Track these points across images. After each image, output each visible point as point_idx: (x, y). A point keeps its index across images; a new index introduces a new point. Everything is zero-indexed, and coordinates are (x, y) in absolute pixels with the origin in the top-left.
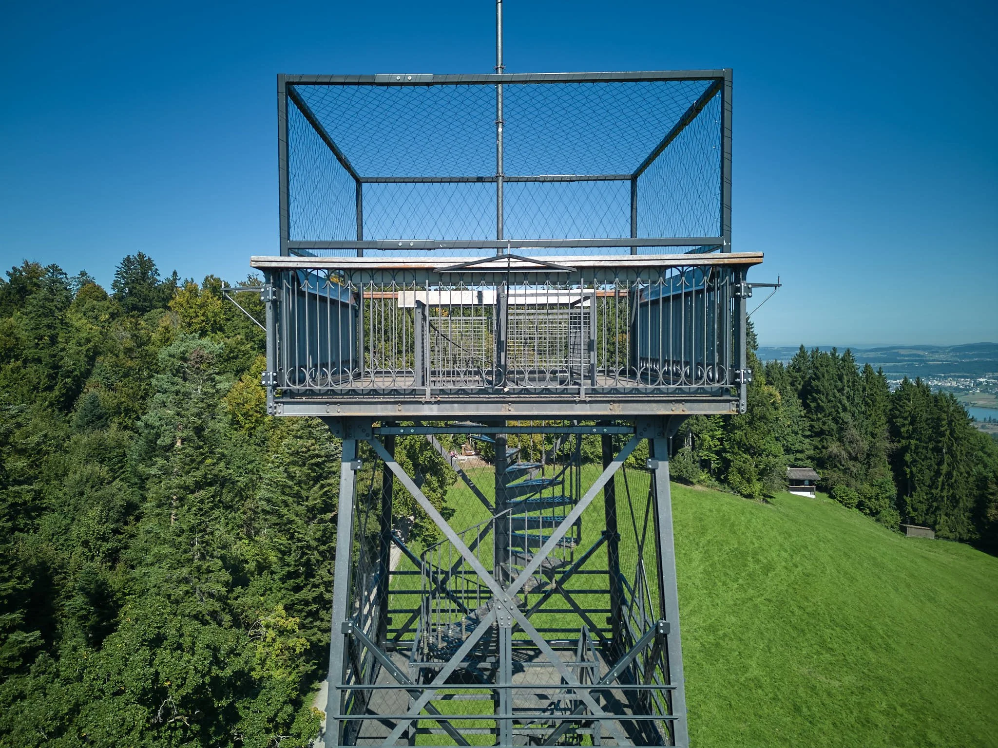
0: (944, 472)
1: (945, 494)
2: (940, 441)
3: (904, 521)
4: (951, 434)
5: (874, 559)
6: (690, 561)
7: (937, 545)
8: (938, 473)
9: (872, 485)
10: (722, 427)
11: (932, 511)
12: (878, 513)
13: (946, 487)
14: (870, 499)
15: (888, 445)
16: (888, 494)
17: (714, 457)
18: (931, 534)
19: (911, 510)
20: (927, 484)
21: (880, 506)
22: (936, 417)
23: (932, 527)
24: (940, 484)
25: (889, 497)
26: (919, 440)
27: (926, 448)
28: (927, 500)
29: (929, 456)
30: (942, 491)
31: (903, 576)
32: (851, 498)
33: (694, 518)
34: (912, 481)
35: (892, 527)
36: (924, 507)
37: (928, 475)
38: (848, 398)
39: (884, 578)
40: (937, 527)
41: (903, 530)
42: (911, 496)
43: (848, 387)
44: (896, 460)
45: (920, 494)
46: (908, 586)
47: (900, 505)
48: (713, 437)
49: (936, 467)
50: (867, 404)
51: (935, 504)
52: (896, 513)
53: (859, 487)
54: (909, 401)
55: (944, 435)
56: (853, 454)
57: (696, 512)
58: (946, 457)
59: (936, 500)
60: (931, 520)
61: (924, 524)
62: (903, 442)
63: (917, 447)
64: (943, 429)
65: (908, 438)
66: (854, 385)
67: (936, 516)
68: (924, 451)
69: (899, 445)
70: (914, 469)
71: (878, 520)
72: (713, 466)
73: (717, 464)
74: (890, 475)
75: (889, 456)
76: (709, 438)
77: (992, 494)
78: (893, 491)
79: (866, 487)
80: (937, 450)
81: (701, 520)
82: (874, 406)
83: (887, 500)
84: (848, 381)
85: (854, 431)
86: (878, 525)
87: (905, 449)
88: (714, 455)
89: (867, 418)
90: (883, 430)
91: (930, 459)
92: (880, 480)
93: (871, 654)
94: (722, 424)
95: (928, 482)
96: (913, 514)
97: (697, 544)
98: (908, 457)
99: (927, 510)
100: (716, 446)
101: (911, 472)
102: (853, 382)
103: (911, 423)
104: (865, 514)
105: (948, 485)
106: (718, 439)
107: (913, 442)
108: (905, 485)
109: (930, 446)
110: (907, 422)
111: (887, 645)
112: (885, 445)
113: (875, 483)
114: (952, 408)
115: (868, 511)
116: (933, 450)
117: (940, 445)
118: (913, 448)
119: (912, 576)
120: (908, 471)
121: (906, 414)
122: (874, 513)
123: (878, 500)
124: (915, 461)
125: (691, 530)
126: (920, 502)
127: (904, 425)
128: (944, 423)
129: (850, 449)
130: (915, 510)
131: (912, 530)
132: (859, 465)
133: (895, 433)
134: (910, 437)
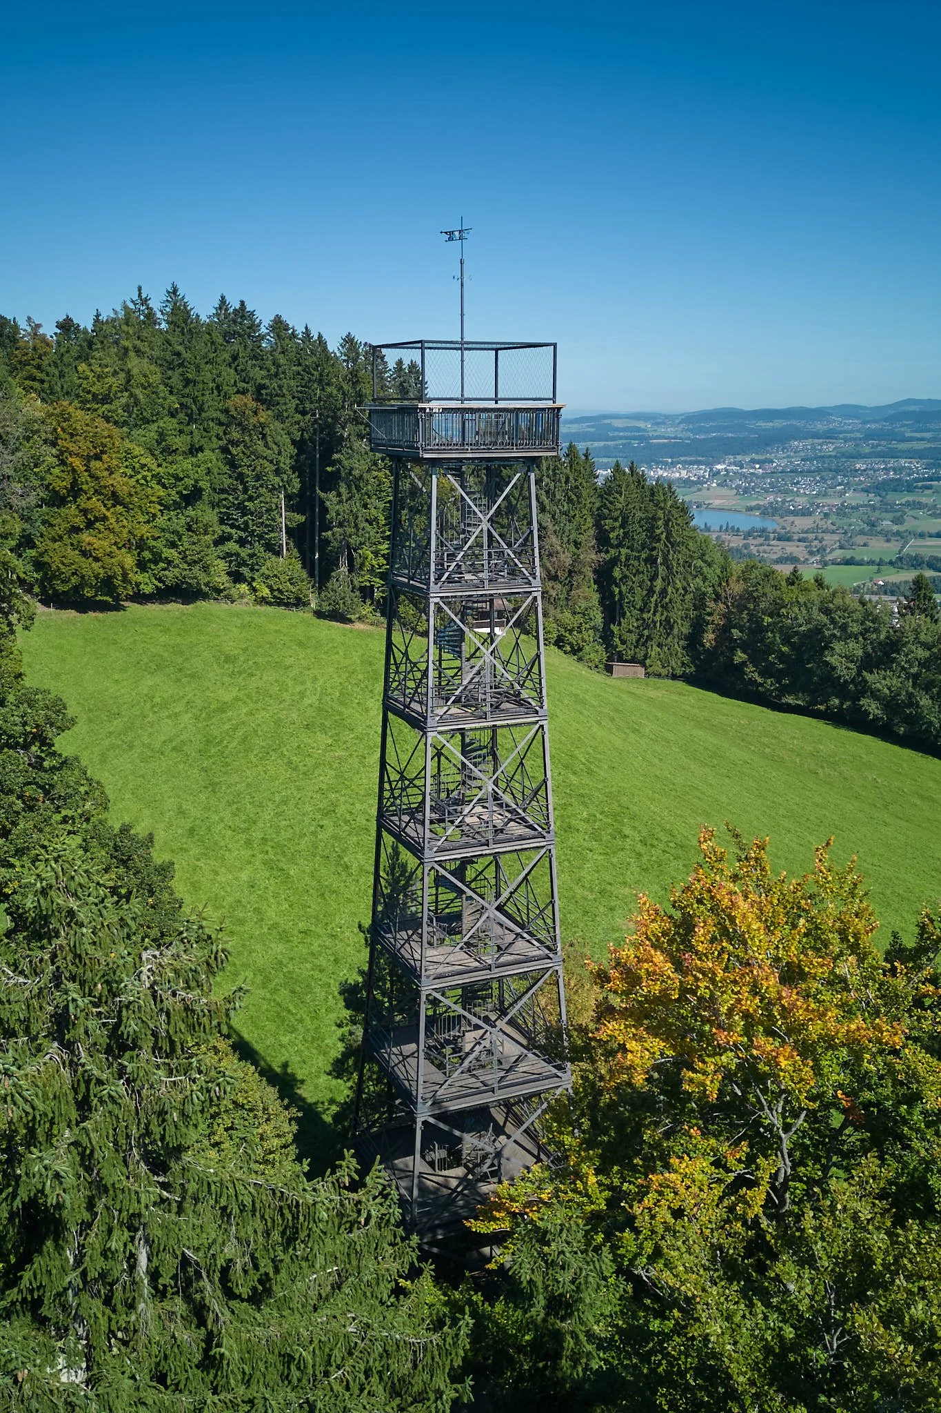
0: (657, 589)
1: (657, 618)
2: (654, 549)
3: (610, 659)
4: (666, 538)
5: (576, 695)
6: (367, 710)
7: (647, 684)
8: (651, 591)
9: (574, 613)
10: (388, 538)
11: (643, 641)
12: (580, 649)
13: (660, 609)
14: (571, 631)
15: (594, 557)
16: (592, 624)
17: (378, 582)
18: (641, 671)
19: (619, 643)
20: (638, 607)
21: (584, 641)
22: (650, 516)
23: (643, 664)
24: (653, 605)
25: (594, 628)
26: (631, 548)
27: (638, 558)
28: (638, 627)
29: (641, 569)
30: (654, 614)
31: (606, 711)
32: (549, 632)
33: (362, 662)
34: (621, 606)
35: (596, 667)
36: (634, 637)
37: (640, 593)
38: (547, 492)
39: (586, 713)
40: (648, 662)
41: (609, 669)
42: (620, 624)
43: (548, 476)
44: (604, 577)
45: (630, 621)
46: (613, 720)
47: (606, 637)
48: (376, 553)
49: (649, 583)
50: (570, 501)
51: (646, 632)
52: (601, 648)
53: (559, 616)
54: (621, 496)
55: (659, 540)
56: (553, 572)
57: (363, 655)
58: (661, 568)
59: (648, 627)
60: (640, 656)
61: (633, 660)
62: (612, 551)
63: (628, 558)
64: (658, 531)
65: (617, 546)
66: (555, 474)
67: (647, 648)
68: (636, 563)
69: (608, 557)
70: (624, 588)
71: (580, 659)
72: (377, 595)
73: (383, 592)
74: (596, 597)
75: (595, 571)
76: (371, 556)
77: (710, 614)
78: (598, 618)
79: (567, 617)
80: (651, 561)
81: (371, 664)
82: (579, 503)
83: (591, 632)
84: (548, 469)
85: (554, 539)
86: (580, 665)
87: (614, 561)
88: (378, 580)
89: (570, 521)
90: (588, 537)
91: (643, 573)
92: (584, 606)
93: (572, 777)
94: (388, 533)
95: (639, 604)
96: (621, 648)
97: (371, 691)
98: (617, 573)
99: (638, 641)
100: (380, 567)
101: (620, 592)
102: (554, 470)
103: (622, 526)
104: (565, 652)
105: (662, 606)
106: (383, 556)
107: (624, 551)
108: (612, 611)
109: (644, 556)
110: (617, 524)
111: (589, 769)
112: (591, 556)
113: (578, 610)
114: (669, 503)
115: (568, 648)
116: (646, 561)
117: (654, 553)
118: (623, 560)
119: (617, 711)
120: (617, 590)
121: (617, 514)
122: (576, 651)
123: (580, 632)
124: (625, 577)
125: (360, 676)
126: (630, 631)
127: (613, 529)
128: (660, 523)
129: (548, 565)
130: (623, 642)
131: (618, 668)
132: (559, 586)
133: (603, 540)
134: (620, 545)
